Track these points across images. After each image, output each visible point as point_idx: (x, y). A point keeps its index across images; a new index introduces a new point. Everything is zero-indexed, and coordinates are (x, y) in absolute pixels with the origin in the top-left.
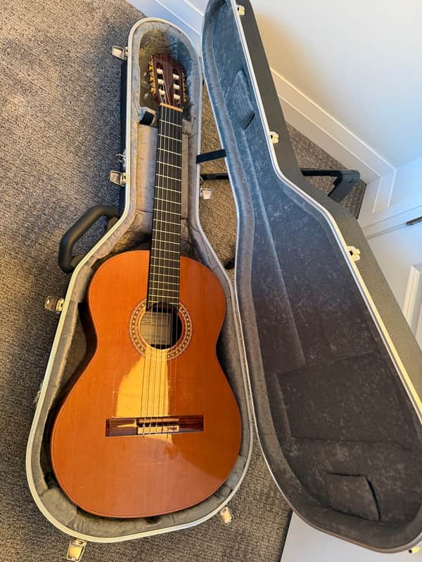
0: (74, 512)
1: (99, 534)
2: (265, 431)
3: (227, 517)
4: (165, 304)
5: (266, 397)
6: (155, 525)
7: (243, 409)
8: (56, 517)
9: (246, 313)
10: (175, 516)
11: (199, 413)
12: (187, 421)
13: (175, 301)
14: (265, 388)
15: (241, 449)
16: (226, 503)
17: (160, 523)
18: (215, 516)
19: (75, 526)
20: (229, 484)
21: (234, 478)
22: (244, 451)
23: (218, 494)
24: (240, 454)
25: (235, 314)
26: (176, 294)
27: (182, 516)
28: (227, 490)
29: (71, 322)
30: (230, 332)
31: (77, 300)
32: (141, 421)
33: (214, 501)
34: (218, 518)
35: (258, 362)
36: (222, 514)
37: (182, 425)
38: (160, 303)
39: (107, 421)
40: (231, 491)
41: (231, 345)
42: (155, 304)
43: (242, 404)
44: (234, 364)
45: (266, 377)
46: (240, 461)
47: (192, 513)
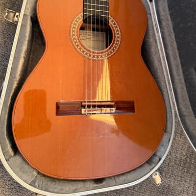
0: (35, 173)
1: (56, 190)
2: (185, 113)
3: (158, 180)
4: (98, 16)
5: (185, 88)
6: (101, 185)
7: (166, 98)
8: (20, 177)
9: (164, 24)
10: (116, 178)
11: (131, 99)
12: (121, 105)
13: (106, 14)
14: (183, 81)
15: (166, 129)
16: (156, 168)
17: (104, 183)
18: (149, 178)
19: (37, 184)
20: (158, 154)
21: (162, 149)
22: (169, 129)
23: (149, 162)
24: (165, 132)
25: (155, 27)
26: (106, 9)
27: (122, 178)
28: (157, 159)
29: (26, 30)
30: (151, 40)
31: (29, 14)
32: (83, 104)
33: (147, 167)
34: (150, 180)
35: (176, 61)
36: (154, 177)
37: (117, 108)
38: (93, 16)
39: (57, 104)
40: (160, 159)
41: (153, 50)
42: (89, 17)
43: (165, 93)
44: (156, 64)
45: (184, 72)
46: (165, 137)
47: (130, 176)
